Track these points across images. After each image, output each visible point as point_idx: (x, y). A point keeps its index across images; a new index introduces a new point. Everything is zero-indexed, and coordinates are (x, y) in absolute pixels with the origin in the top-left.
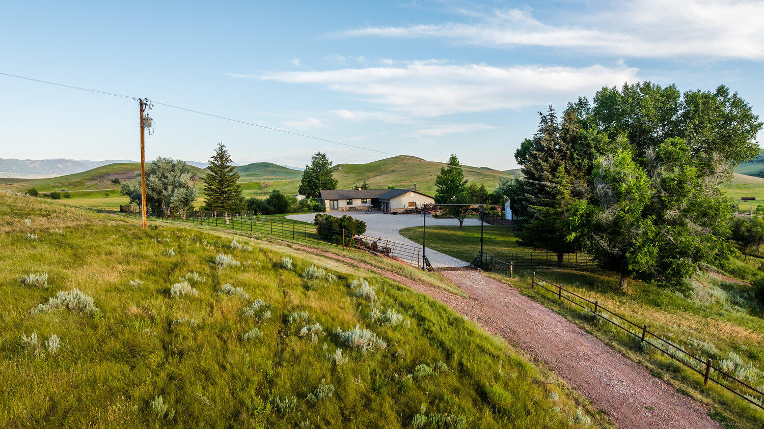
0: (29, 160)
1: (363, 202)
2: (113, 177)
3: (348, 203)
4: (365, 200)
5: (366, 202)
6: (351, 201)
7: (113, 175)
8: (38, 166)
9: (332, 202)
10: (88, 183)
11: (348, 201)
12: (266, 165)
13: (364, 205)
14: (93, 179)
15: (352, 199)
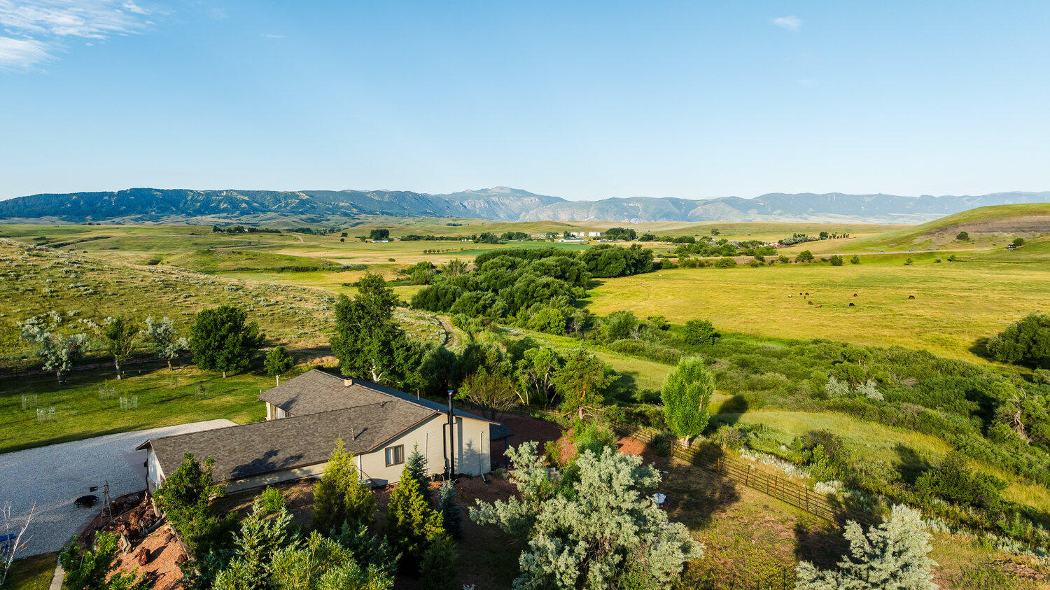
14: (929, 234)
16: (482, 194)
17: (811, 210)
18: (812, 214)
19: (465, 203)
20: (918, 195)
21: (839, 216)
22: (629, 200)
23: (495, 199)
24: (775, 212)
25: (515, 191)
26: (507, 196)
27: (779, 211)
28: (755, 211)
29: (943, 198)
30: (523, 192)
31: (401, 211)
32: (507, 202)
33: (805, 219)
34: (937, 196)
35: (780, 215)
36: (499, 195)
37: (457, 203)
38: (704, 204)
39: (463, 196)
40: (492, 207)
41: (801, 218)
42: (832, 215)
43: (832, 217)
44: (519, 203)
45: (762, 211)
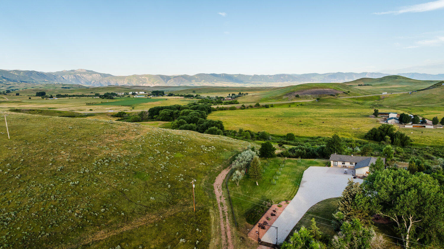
0: (269, 75)
1: (350, 164)
2: (296, 94)
3: (343, 164)
4: (352, 163)
5: (352, 164)
6: (344, 162)
7: (296, 92)
8: (273, 78)
9: (334, 162)
10: (284, 97)
11: (343, 162)
12: (396, 77)
13: (351, 165)
14: (287, 95)
15: (345, 162)
16: (72, 72)
17: (215, 80)
18: (216, 82)
19: (64, 77)
20: (253, 75)
21: (226, 83)
22: (142, 76)
23: (79, 75)
24: (202, 81)
25: (88, 71)
26: (84, 73)
27: (203, 81)
28: (194, 81)
29: (261, 75)
30: (92, 71)
31: (31, 81)
32: (84, 76)
33: (214, 84)
34: (259, 75)
35: (204, 82)
36: (80, 73)
37: (60, 76)
38: (174, 78)
39: (63, 73)
40: (77, 78)
41: (212, 83)
42: (223, 82)
43: (223, 83)
44: (91, 77)
45: (197, 80)
